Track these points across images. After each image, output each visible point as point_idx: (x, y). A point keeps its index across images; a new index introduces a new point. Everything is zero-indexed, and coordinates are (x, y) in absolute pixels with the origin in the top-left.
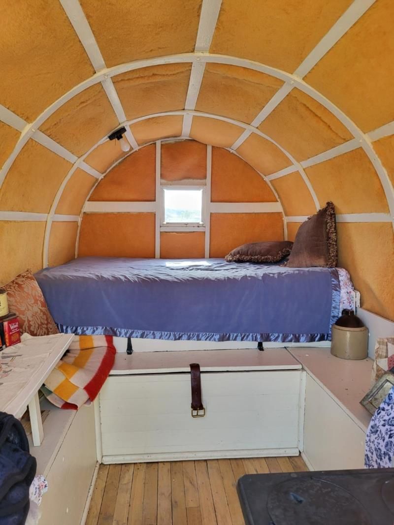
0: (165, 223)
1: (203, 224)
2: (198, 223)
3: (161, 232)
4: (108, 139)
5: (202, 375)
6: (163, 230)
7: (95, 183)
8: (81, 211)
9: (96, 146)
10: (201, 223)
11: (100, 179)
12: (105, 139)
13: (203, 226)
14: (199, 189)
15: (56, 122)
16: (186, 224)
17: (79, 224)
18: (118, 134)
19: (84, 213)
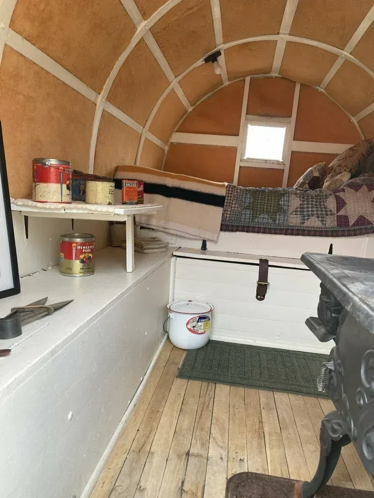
0: (245, 158)
1: (283, 162)
2: (279, 161)
3: (240, 167)
4: (204, 62)
5: (270, 268)
6: (243, 164)
7: (184, 114)
8: (168, 141)
9: (191, 68)
10: (281, 160)
11: (189, 111)
12: (201, 62)
13: (283, 163)
14: (283, 127)
15: (164, 26)
16: (266, 161)
17: (166, 152)
18: (213, 58)
19: (171, 143)
